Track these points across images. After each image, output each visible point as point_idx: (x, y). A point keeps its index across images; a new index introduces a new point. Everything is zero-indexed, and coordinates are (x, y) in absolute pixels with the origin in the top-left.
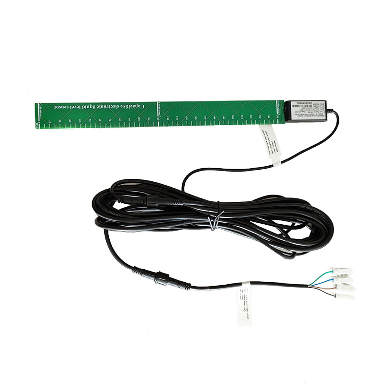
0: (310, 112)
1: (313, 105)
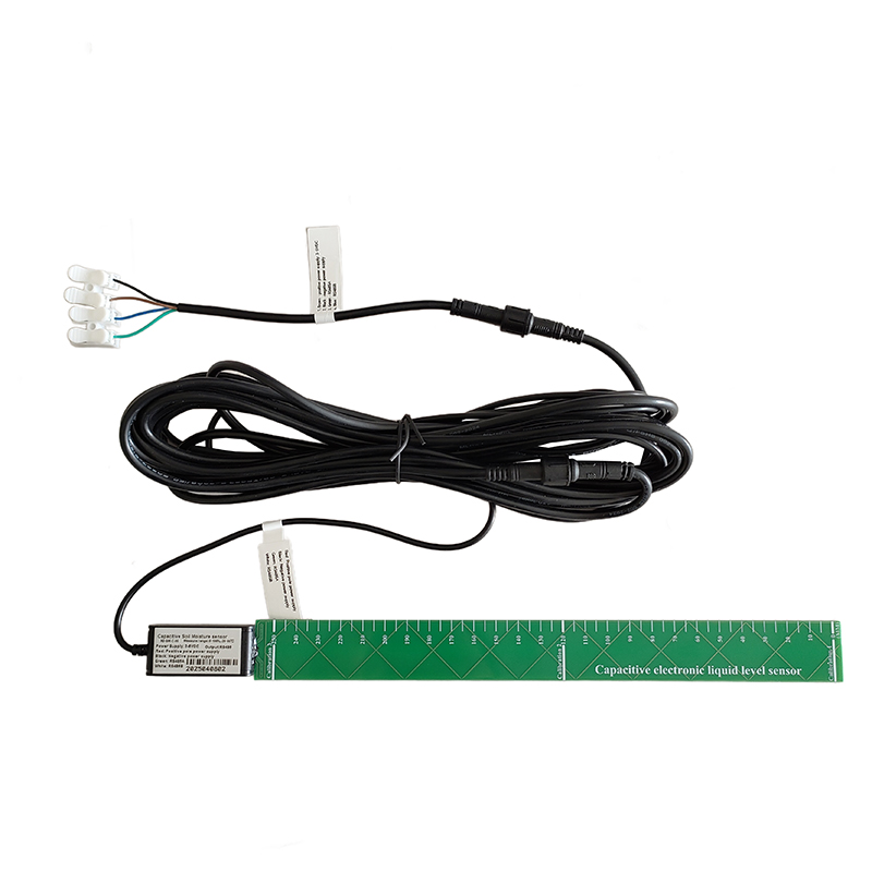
0: (194, 646)
1: (184, 664)
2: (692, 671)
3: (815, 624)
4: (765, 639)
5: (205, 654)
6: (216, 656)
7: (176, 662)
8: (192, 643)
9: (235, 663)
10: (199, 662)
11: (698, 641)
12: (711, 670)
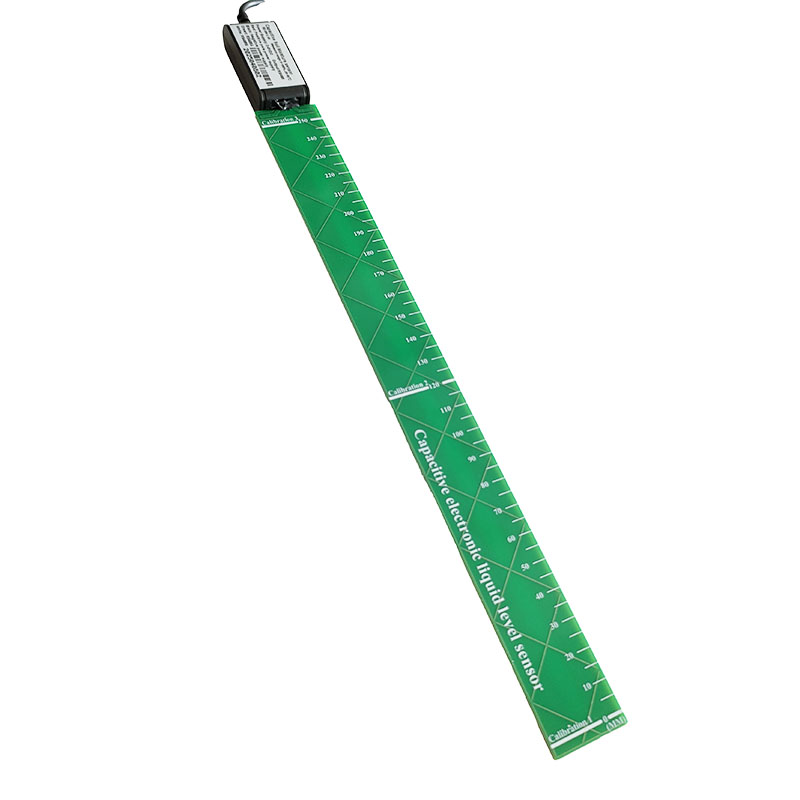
2: (471, 544)
3: (603, 689)
5: (267, 60)
8: (272, 49)
10: (256, 57)
11: (510, 540)
12: (483, 568)
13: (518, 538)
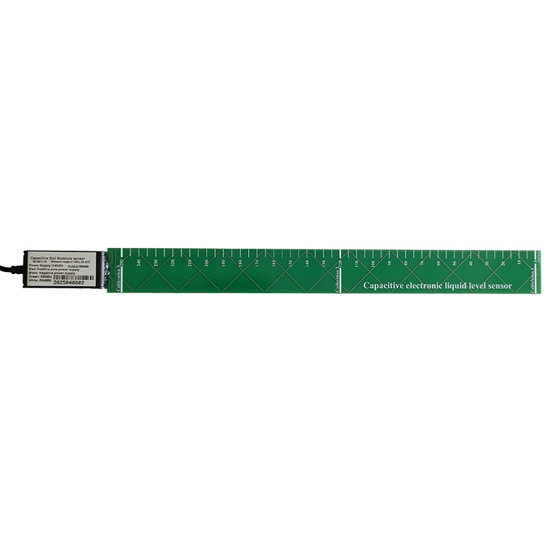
0: (60, 266)
1: (52, 279)
2: (434, 286)
3: (523, 253)
4: (487, 264)
5: (68, 271)
6: (77, 273)
7: (46, 277)
8: (57, 264)
9: (91, 278)
10: (63, 278)
11: (439, 265)
12: (447, 286)
13: (439, 260)
